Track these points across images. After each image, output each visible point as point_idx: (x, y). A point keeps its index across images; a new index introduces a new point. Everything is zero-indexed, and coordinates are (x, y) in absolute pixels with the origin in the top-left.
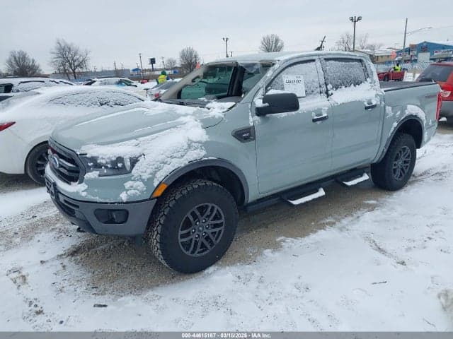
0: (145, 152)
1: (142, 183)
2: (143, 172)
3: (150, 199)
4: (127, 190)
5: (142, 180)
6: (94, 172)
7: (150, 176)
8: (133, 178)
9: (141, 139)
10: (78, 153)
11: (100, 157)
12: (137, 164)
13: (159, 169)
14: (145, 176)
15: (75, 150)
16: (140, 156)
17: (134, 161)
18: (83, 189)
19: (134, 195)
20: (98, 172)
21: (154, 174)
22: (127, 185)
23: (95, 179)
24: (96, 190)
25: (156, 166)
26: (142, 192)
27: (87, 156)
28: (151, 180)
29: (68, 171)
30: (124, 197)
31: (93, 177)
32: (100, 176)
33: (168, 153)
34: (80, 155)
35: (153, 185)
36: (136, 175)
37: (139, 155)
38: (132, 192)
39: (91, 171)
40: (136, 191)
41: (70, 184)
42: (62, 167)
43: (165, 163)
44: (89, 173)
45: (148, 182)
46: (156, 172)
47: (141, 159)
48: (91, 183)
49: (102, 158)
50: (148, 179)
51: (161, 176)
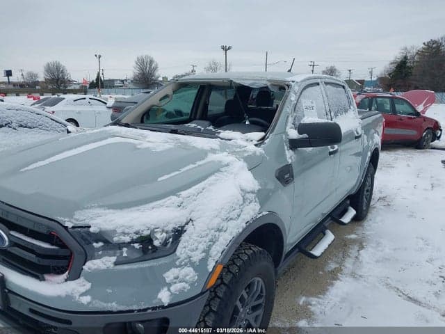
0: (193, 216)
1: (191, 269)
2: (193, 250)
3: (202, 293)
4: (169, 285)
5: (192, 264)
6: (105, 259)
7: (204, 254)
8: (177, 263)
9: (184, 193)
10: (69, 225)
11: (119, 231)
12: (184, 237)
13: (213, 241)
14: (197, 257)
15: (59, 219)
16: (187, 223)
17: (178, 233)
18: (83, 290)
19: (182, 292)
20: (114, 259)
21: (207, 251)
22: (169, 275)
23: (107, 271)
24: (109, 291)
25: (210, 237)
26: (192, 285)
27: (91, 230)
28: (204, 261)
29: (38, 255)
30: (164, 297)
31: (103, 267)
32: (116, 264)
33: (224, 214)
34: (73, 227)
35: (207, 270)
36: (183, 257)
37: (185, 221)
38: (176, 287)
39: (100, 257)
40: (183, 284)
41: (44, 280)
42: (16, 245)
43: (219, 230)
44: (95, 261)
45: (200, 266)
46: (209, 247)
47: (189, 228)
48: (98, 279)
49: (124, 234)
50: (201, 261)
51: (217, 252)
